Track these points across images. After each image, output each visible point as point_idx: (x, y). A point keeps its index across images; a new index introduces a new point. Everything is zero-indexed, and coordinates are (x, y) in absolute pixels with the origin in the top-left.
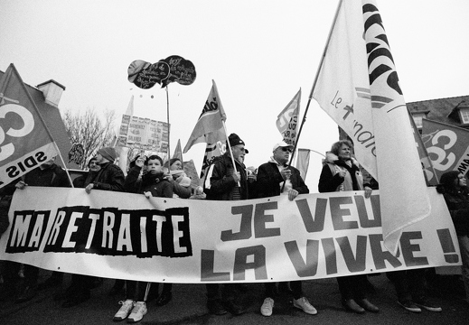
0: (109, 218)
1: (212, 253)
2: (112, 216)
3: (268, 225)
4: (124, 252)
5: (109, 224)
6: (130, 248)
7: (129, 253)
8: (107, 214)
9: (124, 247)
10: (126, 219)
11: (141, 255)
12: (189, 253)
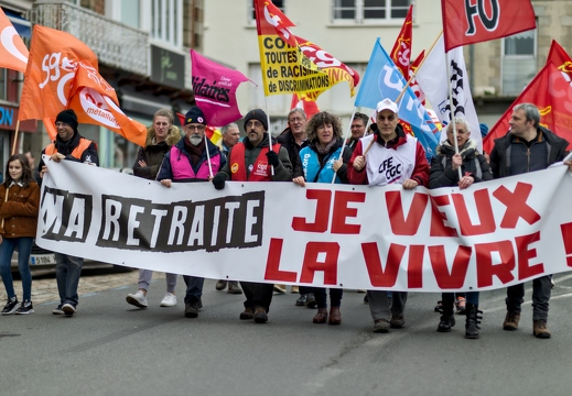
0: (180, 213)
1: (280, 241)
2: (184, 210)
3: (349, 221)
4: (196, 247)
5: (180, 218)
6: (201, 243)
7: (201, 247)
8: (177, 209)
9: (196, 241)
10: (200, 212)
11: (210, 249)
12: (258, 243)
